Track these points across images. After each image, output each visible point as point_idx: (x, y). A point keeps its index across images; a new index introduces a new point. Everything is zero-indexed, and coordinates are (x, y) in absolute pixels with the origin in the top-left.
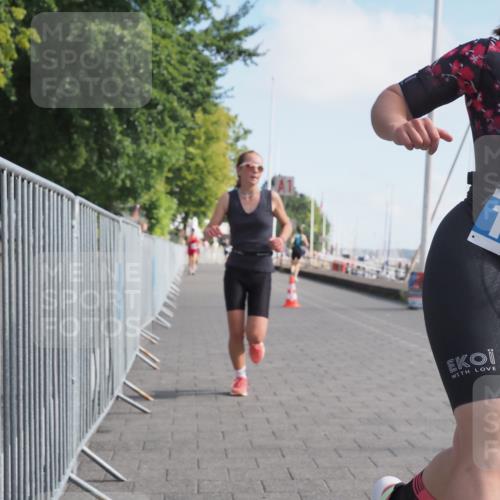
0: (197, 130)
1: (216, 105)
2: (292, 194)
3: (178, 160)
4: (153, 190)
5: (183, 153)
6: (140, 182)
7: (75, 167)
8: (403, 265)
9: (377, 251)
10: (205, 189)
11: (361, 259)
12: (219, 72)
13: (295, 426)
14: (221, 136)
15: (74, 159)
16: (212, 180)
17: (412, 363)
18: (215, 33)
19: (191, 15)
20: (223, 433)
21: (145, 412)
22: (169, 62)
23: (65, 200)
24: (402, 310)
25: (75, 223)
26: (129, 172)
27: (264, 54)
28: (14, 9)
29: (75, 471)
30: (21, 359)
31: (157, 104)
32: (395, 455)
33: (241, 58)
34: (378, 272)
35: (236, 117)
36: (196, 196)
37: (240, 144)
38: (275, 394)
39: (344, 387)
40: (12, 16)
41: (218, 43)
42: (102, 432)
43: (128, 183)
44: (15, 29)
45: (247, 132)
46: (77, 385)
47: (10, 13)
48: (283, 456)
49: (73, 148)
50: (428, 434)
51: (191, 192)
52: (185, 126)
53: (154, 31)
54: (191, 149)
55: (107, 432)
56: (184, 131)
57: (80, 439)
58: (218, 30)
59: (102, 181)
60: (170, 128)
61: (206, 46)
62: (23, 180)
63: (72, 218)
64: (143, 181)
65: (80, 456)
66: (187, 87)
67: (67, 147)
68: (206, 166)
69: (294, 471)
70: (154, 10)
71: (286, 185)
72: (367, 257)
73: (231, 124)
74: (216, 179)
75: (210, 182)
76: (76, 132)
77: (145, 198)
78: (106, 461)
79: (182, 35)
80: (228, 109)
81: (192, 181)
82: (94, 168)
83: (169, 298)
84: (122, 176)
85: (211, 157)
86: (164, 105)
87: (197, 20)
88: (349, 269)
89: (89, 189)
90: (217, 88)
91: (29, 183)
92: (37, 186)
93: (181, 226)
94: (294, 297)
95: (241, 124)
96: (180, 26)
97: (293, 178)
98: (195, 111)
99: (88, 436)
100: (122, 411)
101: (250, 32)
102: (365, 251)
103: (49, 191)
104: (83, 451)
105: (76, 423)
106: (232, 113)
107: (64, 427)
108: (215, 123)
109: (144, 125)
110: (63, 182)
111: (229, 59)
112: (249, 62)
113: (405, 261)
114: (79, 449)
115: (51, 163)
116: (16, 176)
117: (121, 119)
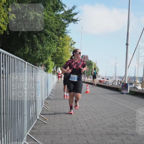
0: (60, 42)
1: (65, 35)
2: (88, 60)
3: (55, 51)
4: (47, 60)
5: (56, 49)
6: (44, 57)
7: (25, 53)
8: (120, 81)
9: (112, 77)
10: (63, 59)
11: (108, 79)
12: (66, 25)
13: (89, 128)
14: (67, 44)
15: (25, 51)
16: (65, 56)
17: (123, 109)
18: (65, 14)
19: (58, 10)
20: (68, 130)
21: (45, 123)
22: (52, 23)
23: (23, 63)
24: (119, 94)
25: (26, 69)
26: (41, 54)
27: (79, 20)
28: (8, 8)
29: (26, 141)
30: (11, 109)
31: (49, 35)
32: (118, 137)
33: (73, 22)
34: (112, 83)
35: (71, 38)
36: (60, 61)
37: (72, 46)
38: (83, 118)
39: (103, 116)
40: (8, 10)
41: (66, 18)
42: (33, 129)
43: (40, 58)
44: (8, 14)
45: (74, 43)
46: (26, 116)
47: (7, 9)
48: (86, 137)
49: (25, 48)
50: (128, 130)
51: (58, 60)
52: (57, 41)
53: (48, 14)
54: (58, 48)
55: (35, 129)
56: (56, 42)
57: (27, 131)
58: (66, 14)
59: (33, 57)
60: (53, 42)
61: (63, 18)
62: (11, 58)
63: (25, 68)
64: (45, 57)
65: (27, 136)
66: (57, 30)
67: (23, 47)
68: (63, 53)
69: (89, 141)
70: (48, 8)
71: (86, 58)
72: (109, 79)
73: (70, 40)
74: (66, 56)
75: (64, 57)
76: (25, 43)
77: (45, 62)
78: (35, 138)
79: (56, 15)
80: (69, 36)
81: (59, 57)
82: (31, 53)
83: (52, 90)
84: (39, 55)
85: (64, 50)
86: (51, 35)
87: (60, 11)
88: (104, 82)
89: (29, 59)
90: (66, 30)
91: (13, 58)
92: (15, 59)
93: (56, 70)
94: (88, 90)
95: (73, 41)
96: (55, 13)
97: (88, 56)
98: (60, 37)
99: (30, 130)
100: (39, 123)
101: (75, 14)
102: (109, 77)
103: (19, 60)
104: (28, 135)
105: (26, 127)
106: (70, 37)
107: (23, 128)
108: (65, 40)
109: (45, 41)
110: (22, 57)
111: (69, 22)
112: (75, 23)
113: (120, 80)
114: (27, 134)
115: (18, 52)
116: (10, 56)
117: (38, 39)
